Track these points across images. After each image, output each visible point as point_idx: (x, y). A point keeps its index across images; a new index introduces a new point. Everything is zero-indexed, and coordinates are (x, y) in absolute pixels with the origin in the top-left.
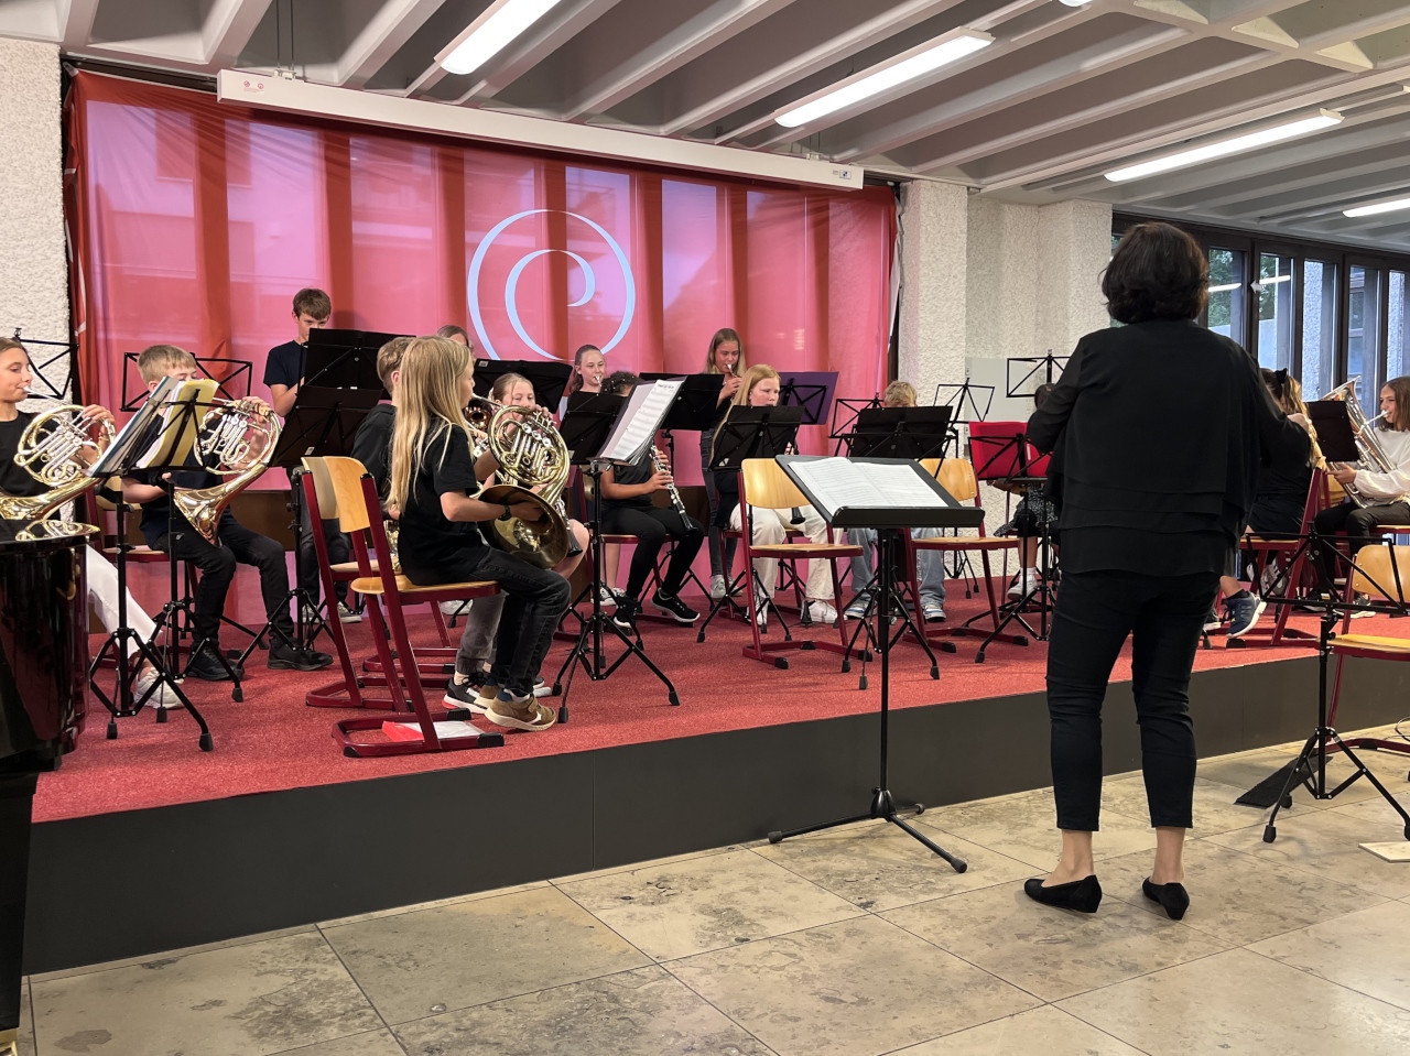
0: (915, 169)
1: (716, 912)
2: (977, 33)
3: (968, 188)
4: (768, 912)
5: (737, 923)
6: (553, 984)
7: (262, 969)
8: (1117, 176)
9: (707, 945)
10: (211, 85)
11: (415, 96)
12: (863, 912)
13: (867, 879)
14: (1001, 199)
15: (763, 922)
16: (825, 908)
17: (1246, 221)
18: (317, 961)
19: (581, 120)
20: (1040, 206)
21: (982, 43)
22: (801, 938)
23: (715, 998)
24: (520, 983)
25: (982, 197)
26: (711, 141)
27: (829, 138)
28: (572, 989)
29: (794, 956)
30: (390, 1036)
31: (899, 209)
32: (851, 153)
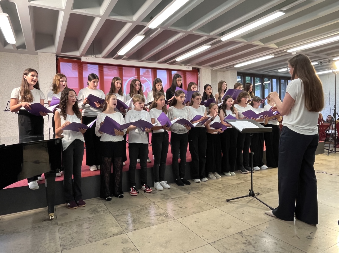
0: (201, 66)
1: (164, 195)
2: (208, 45)
3: (211, 69)
4: (172, 194)
5: (167, 196)
6: (137, 206)
7: (91, 204)
8: (236, 66)
9: (162, 200)
10: (80, 59)
11: (114, 59)
12: (188, 194)
13: (189, 189)
14: (216, 71)
15: (171, 196)
16: (182, 194)
17: (261, 73)
18: (100, 203)
19: (142, 61)
20: (224, 71)
21: (209, 47)
22: (177, 198)
25: (213, 70)
26: (164, 63)
27: (185, 62)
28: (140, 207)
29: (176, 201)
30: (111, 214)
31: (199, 73)
32: (189, 64)
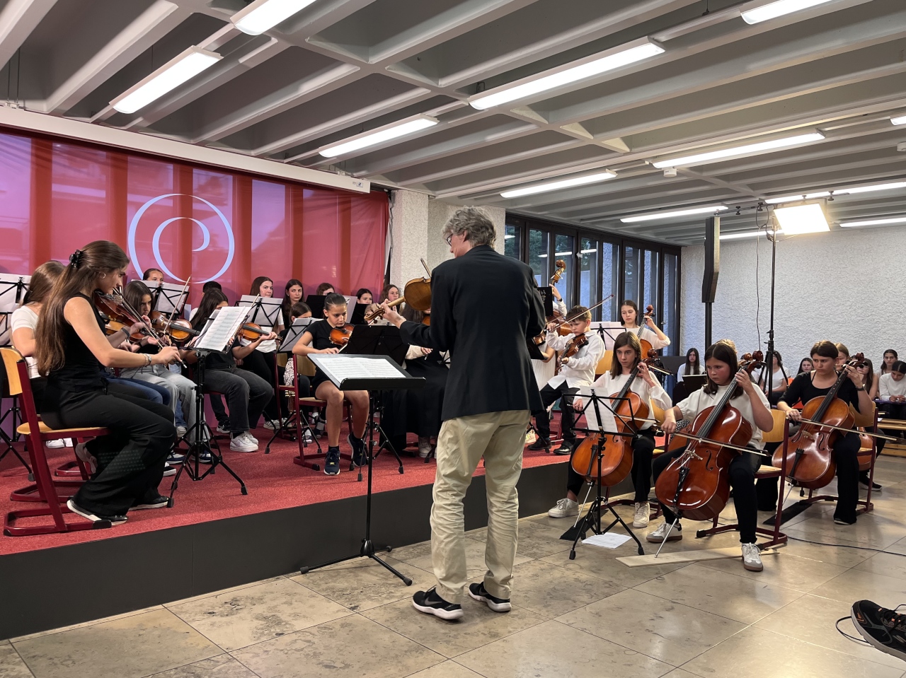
0: (399, 184)
1: (265, 618)
2: (430, 118)
3: (429, 196)
4: (296, 616)
5: (278, 624)
6: (161, 670)
8: (507, 195)
9: (259, 638)
11: (97, 122)
12: (352, 612)
13: (356, 592)
14: (447, 202)
15: (294, 622)
16: (331, 611)
17: (574, 221)
18: (9, 663)
19: (202, 144)
21: (432, 123)
22: (314, 631)
23: (260, 671)
24: (140, 671)
25: (437, 201)
26: (282, 161)
27: (350, 164)
28: (172, 673)
29: (309, 641)
31: (390, 205)
32: (363, 173)
